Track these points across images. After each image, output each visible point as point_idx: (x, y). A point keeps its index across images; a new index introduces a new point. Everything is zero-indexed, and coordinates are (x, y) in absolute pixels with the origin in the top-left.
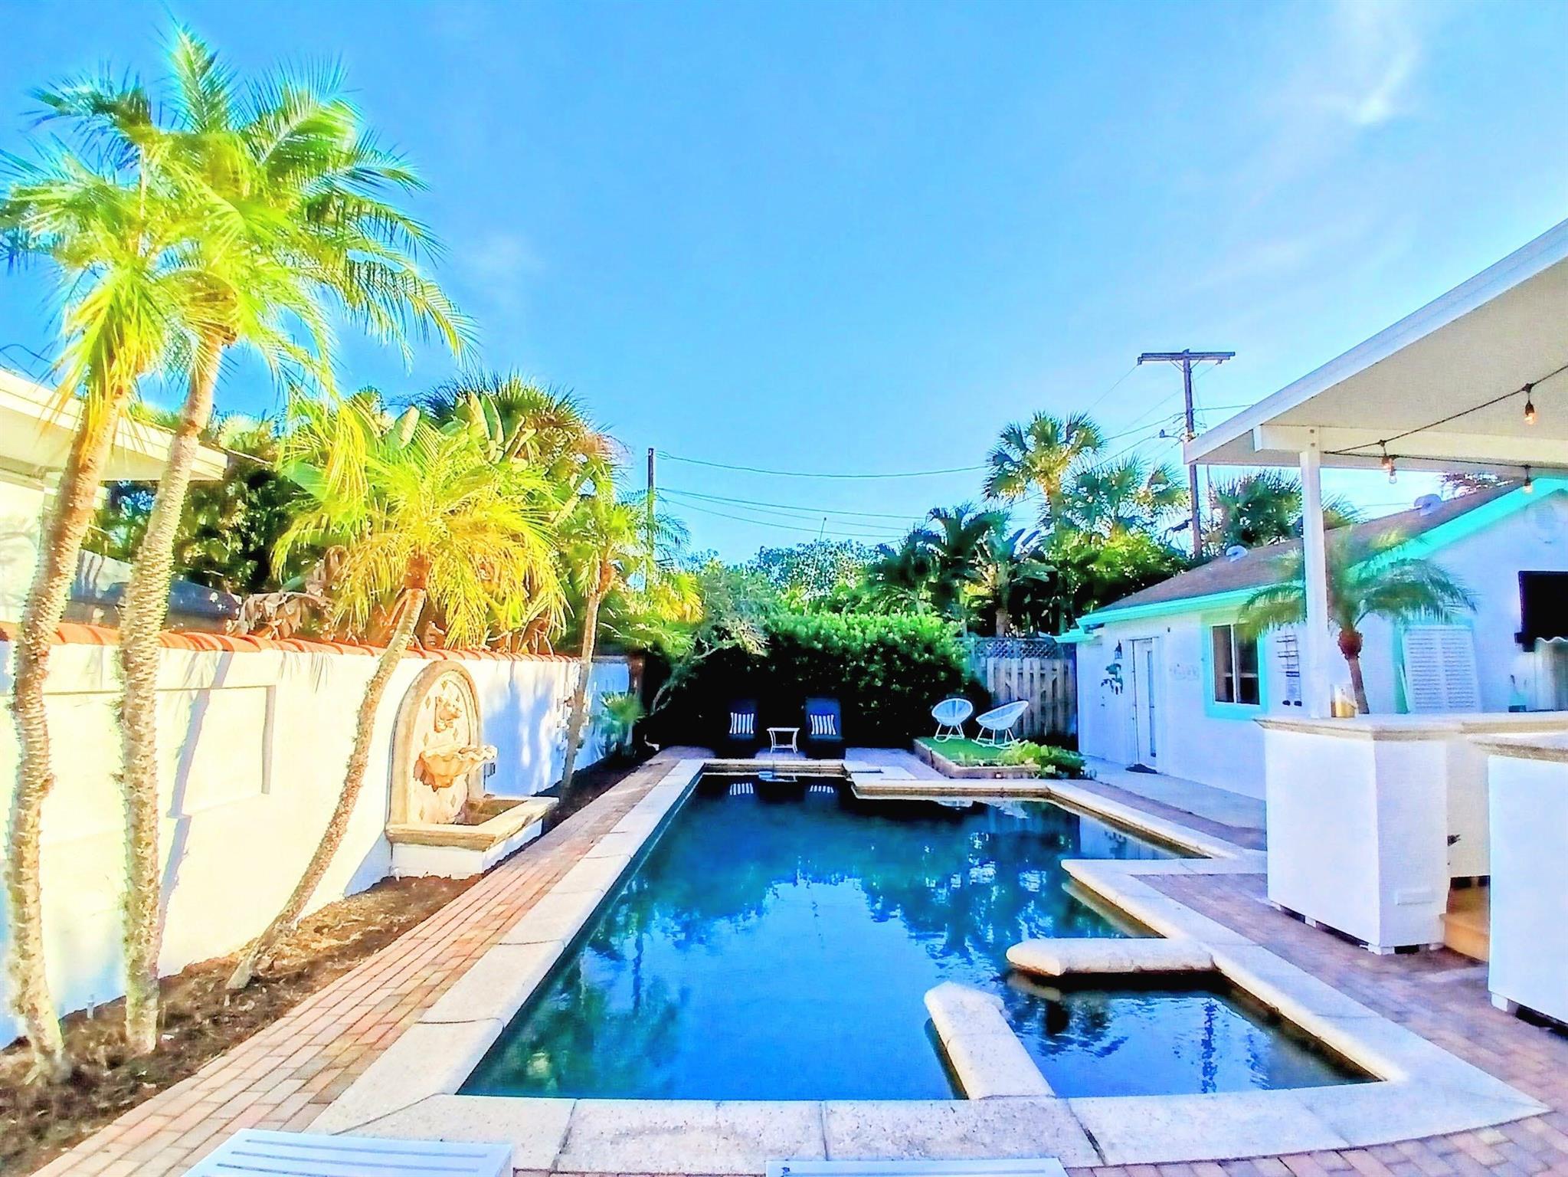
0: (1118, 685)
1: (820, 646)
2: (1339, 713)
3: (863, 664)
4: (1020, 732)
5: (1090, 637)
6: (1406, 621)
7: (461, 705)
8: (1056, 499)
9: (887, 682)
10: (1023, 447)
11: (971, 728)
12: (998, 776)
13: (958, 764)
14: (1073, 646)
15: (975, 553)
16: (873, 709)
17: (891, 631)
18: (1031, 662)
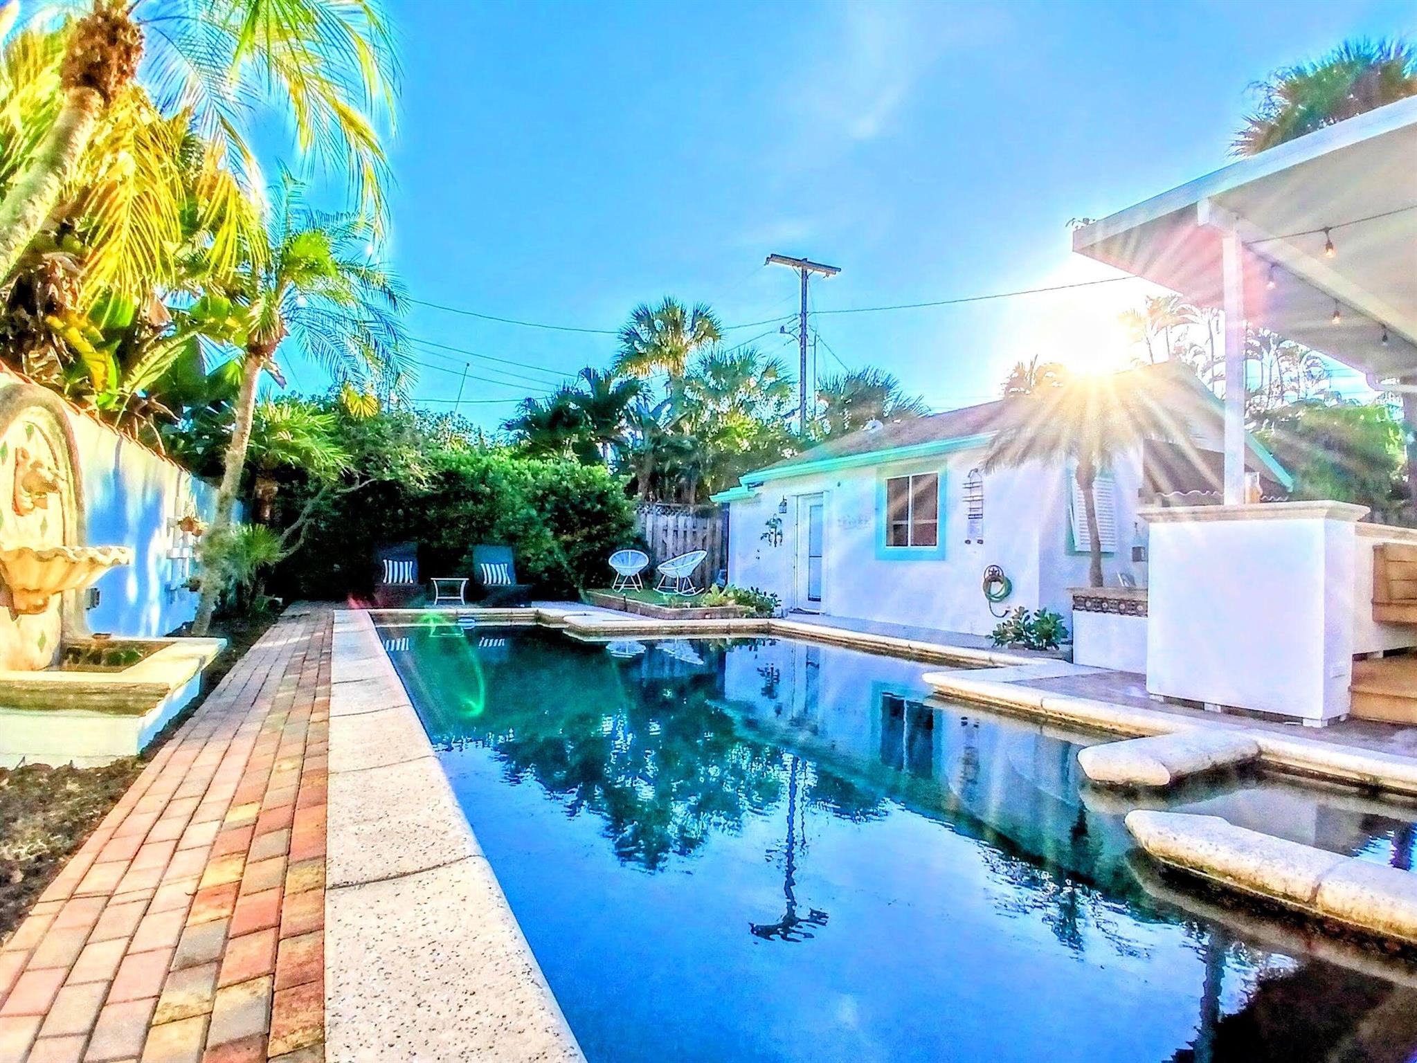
0: (778, 538)
1: (487, 490)
5: (751, 494)
10: (652, 327)
12: (708, 616)
14: (726, 505)
15: (621, 418)
16: (542, 560)
17: (563, 479)
18: (686, 521)
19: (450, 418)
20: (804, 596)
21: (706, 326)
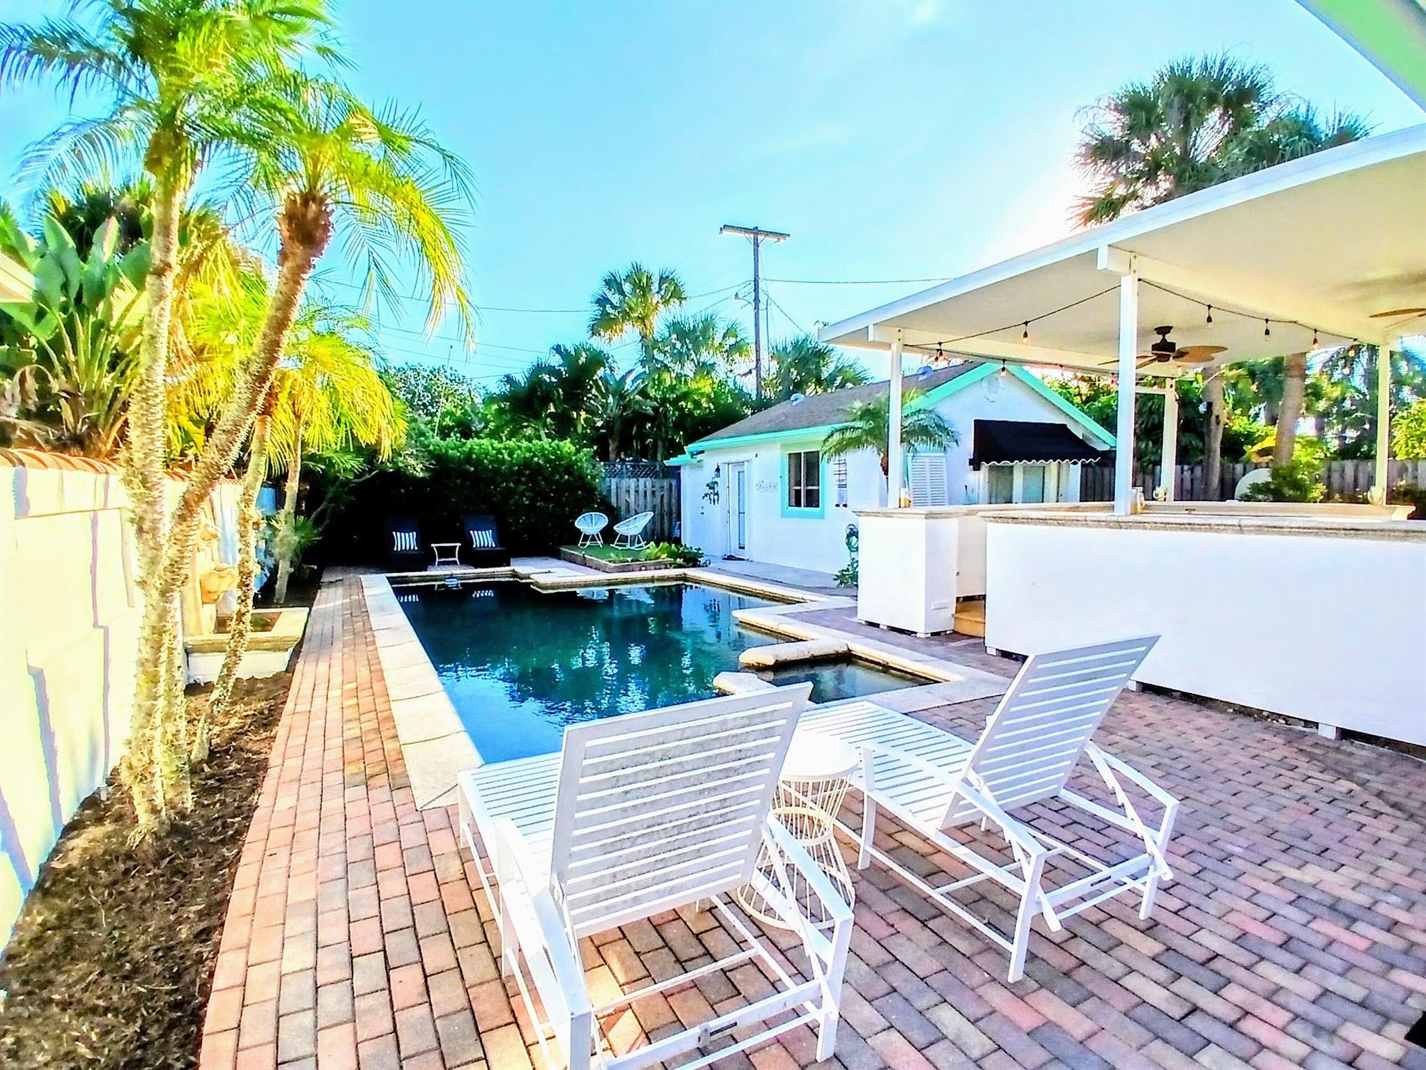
0: (715, 497)
1: (472, 469)
2: (902, 505)
3: (512, 485)
4: (652, 534)
5: (694, 461)
6: (915, 451)
8: (649, 345)
9: (533, 501)
10: (622, 293)
11: (608, 535)
12: (644, 568)
13: (610, 562)
14: (678, 468)
15: (590, 388)
17: (535, 456)
18: (645, 482)
19: (442, 371)
20: (735, 545)
21: (674, 292)
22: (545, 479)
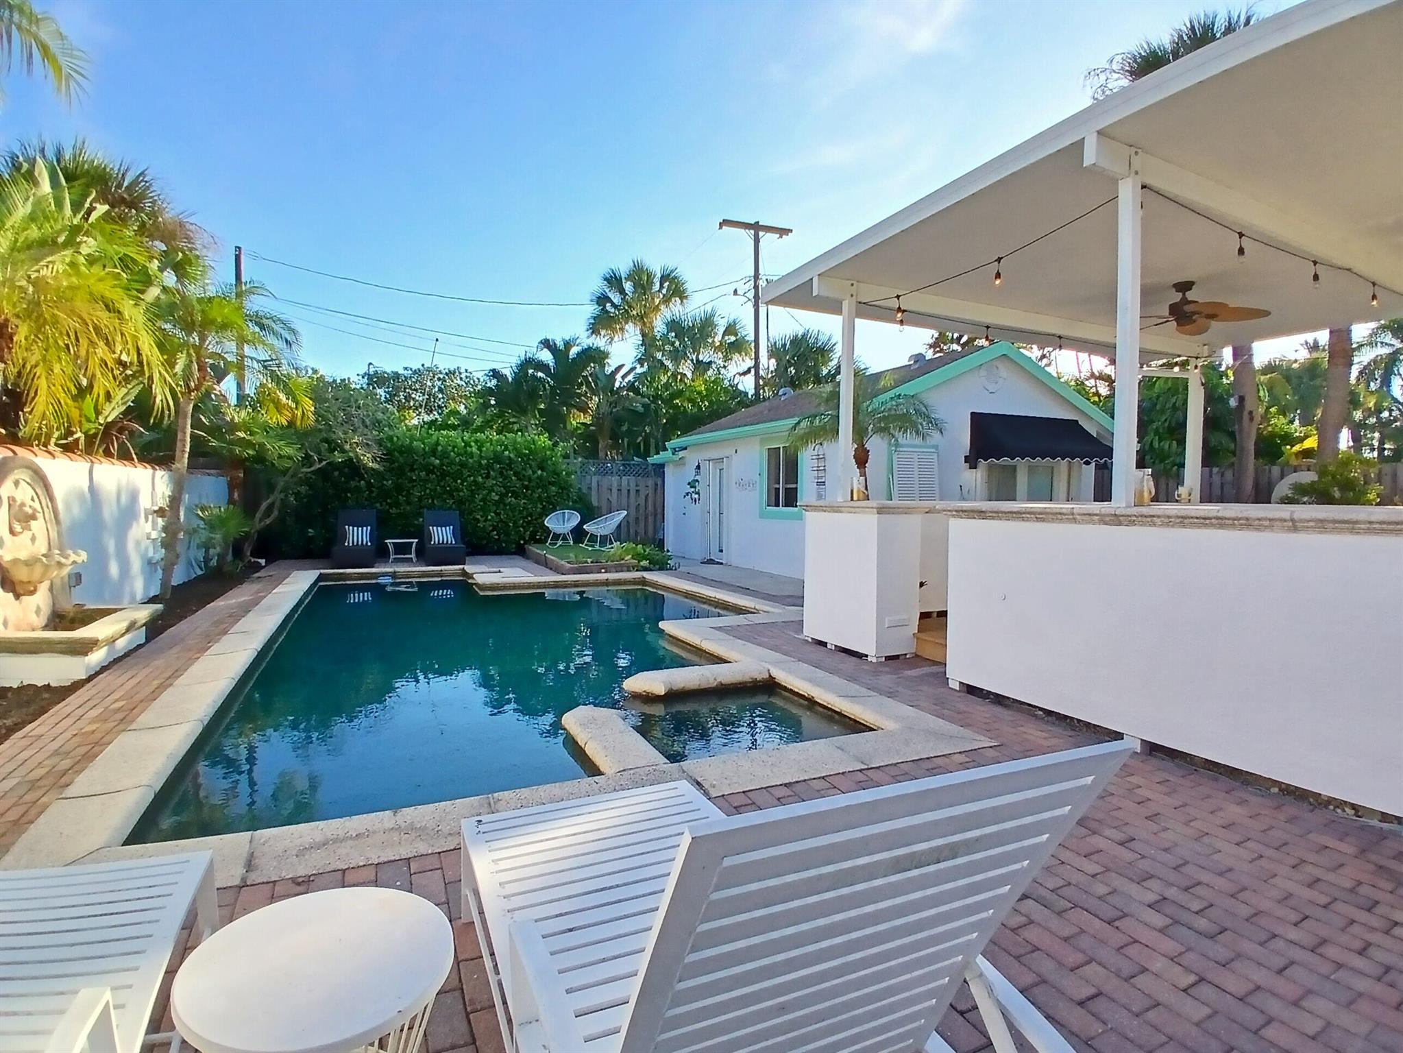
0: (697, 496)
1: (438, 461)
2: (855, 497)
3: (480, 479)
4: (620, 534)
5: (676, 458)
6: (897, 445)
7: (37, 505)
8: (648, 341)
9: (502, 496)
10: (622, 292)
11: (579, 534)
12: (603, 571)
13: (568, 562)
14: (662, 466)
15: (581, 384)
16: (490, 520)
17: (506, 449)
18: (628, 480)
20: (715, 549)
21: (675, 288)
22: (516, 474)
